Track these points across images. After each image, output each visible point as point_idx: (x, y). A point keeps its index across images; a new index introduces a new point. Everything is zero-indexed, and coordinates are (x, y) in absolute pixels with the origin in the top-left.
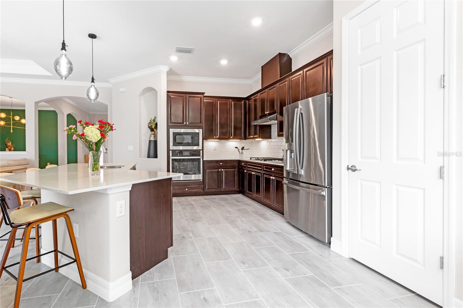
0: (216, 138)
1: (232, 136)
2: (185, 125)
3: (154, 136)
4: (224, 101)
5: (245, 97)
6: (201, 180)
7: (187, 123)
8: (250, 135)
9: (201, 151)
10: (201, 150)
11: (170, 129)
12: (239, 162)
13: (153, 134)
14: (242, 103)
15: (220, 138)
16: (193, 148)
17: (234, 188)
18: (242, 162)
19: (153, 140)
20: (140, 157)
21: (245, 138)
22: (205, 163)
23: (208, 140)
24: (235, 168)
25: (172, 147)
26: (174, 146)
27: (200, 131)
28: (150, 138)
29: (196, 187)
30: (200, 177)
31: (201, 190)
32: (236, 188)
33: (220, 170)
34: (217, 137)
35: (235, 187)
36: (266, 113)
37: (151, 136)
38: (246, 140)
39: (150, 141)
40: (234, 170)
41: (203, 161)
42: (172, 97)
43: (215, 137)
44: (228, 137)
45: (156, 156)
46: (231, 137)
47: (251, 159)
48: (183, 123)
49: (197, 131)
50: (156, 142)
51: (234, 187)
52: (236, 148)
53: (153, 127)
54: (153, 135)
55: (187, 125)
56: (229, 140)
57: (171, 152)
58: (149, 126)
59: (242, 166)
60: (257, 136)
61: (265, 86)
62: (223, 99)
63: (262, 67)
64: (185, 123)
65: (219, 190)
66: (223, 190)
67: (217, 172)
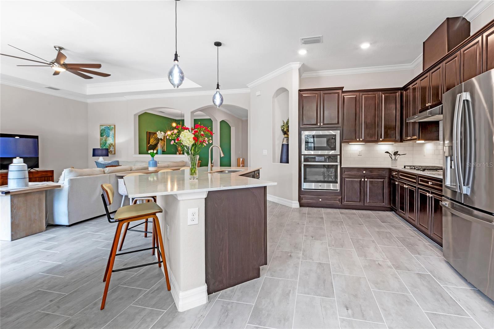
0: (359, 141)
1: (381, 138)
2: (319, 126)
3: (287, 140)
4: (371, 95)
5: (402, 87)
6: (339, 191)
7: (322, 124)
8: (407, 136)
9: (339, 157)
10: (338, 155)
11: (302, 132)
12: (390, 170)
13: (286, 138)
14: (396, 95)
15: (366, 141)
16: (329, 153)
17: (382, 203)
18: (393, 171)
19: (286, 143)
20: (274, 161)
21: (402, 140)
22: (343, 171)
23: (350, 143)
24: (384, 178)
25: (304, 152)
26: (306, 151)
27: (337, 133)
28: (283, 142)
29: (332, 198)
30: (337, 187)
31: (338, 202)
32: (386, 204)
33: (363, 180)
34: (361, 139)
35: (383, 202)
36: (427, 105)
37: (283, 140)
38: (402, 142)
39: (283, 145)
40: (383, 180)
41: (341, 168)
42: (304, 95)
43: (358, 140)
44: (376, 139)
45: (287, 161)
46: (381, 139)
47: (405, 167)
48: (316, 124)
49: (332, 132)
50: (288, 145)
51: (382, 202)
52: (387, 152)
53: (285, 130)
54: (285, 139)
55: (321, 126)
56: (379, 143)
57: (303, 156)
58: (282, 129)
59: (393, 176)
60: (415, 137)
61: (426, 69)
62: (370, 93)
63: (424, 43)
64: (319, 124)
65: (361, 204)
66: (367, 205)
67: (359, 181)
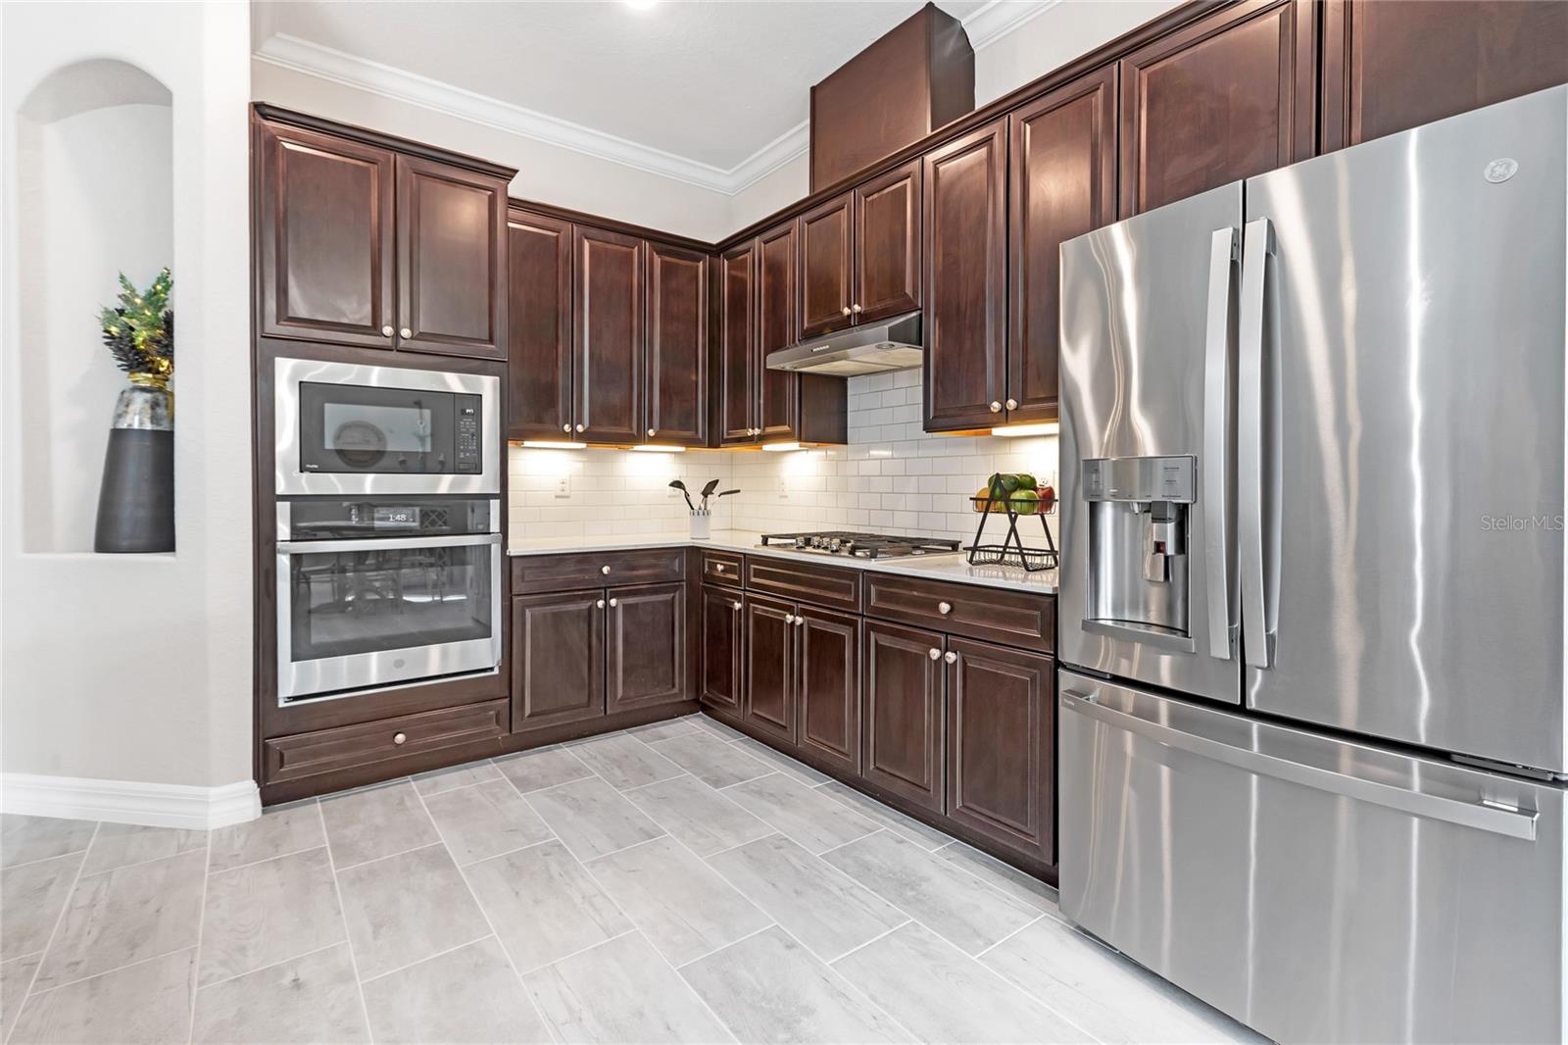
0: (574, 436)
1: (651, 427)
2: (389, 342)
3: (155, 405)
4: (615, 245)
5: (715, 241)
6: (496, 671)
7: (405, 332)
9: (495, 505)
10: (494, 496)
11: (278, 360)
12: (695, 553)
13: (144, 390)
14: (697, 267)
15: (589, 437)
16: (437, 484)
17: (669, 689)
18: (711, 556)
19: (148, 426)
21: (714, 441)
22: (516, 571)
23: (527, 444)
24: (675, 589)
25: (288, 479)
26: (306, 475)
27: (488, 387)
28: (120, 416)
29: (459, 715)
30: (485, 654)
31: (494, 726)
32: (681, 690)
33: (600, 604)
34: (580, 428)
35: (673, 686)
36: (846, 311)
37: (124, 402)
38: (718, 447)
39: (118, 436)
40: (668, 597)
41: (508, 561)
42: (289, 147)
43: (567, 428)
44: (635, 431)
45: (163, 540)
46: (651, 432)
47: (765, 542)
48: (375, 328)
49: (458, 383)
50: (164, 441)
51: (670, 686)
52: (677, 484)
53: (141, 336)
54: (140, 400)
55: (401, 343)
56: (637, 448)
57: (283, 509)
58: (114, 330)
59: (711, 579)
60: (786, 428)
62: (612, 236)
63: (813, 89)
64: (388, 330)
65: (596, 711)
66: (619, 710)
67: (586, 613)
